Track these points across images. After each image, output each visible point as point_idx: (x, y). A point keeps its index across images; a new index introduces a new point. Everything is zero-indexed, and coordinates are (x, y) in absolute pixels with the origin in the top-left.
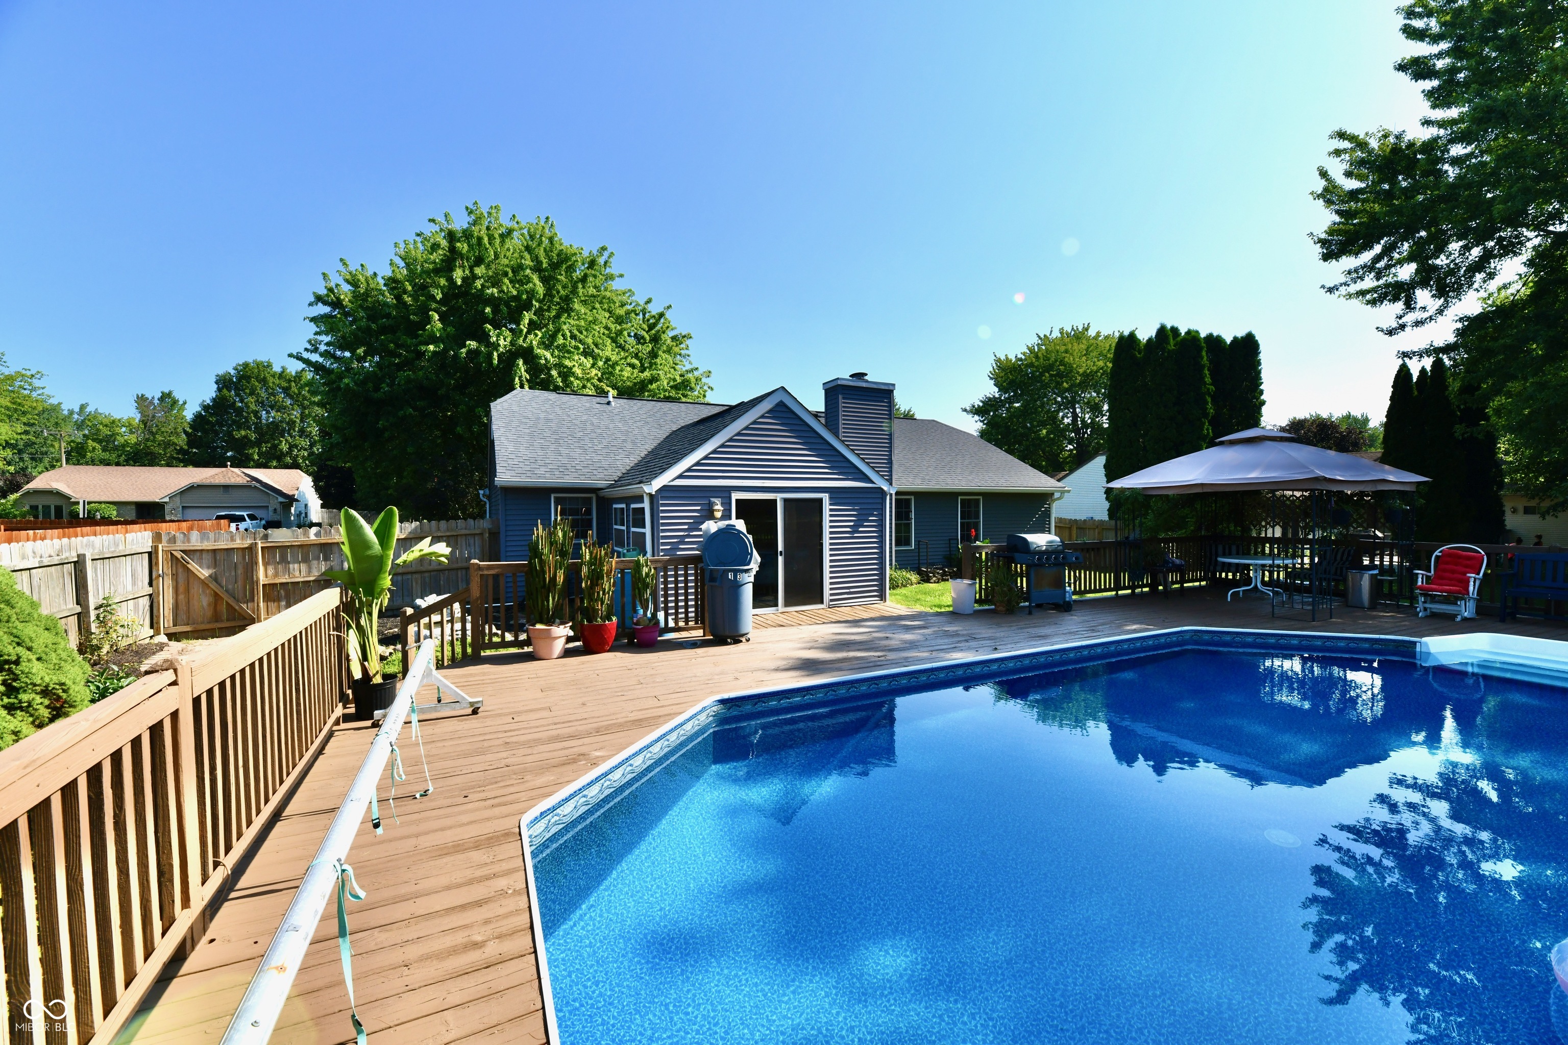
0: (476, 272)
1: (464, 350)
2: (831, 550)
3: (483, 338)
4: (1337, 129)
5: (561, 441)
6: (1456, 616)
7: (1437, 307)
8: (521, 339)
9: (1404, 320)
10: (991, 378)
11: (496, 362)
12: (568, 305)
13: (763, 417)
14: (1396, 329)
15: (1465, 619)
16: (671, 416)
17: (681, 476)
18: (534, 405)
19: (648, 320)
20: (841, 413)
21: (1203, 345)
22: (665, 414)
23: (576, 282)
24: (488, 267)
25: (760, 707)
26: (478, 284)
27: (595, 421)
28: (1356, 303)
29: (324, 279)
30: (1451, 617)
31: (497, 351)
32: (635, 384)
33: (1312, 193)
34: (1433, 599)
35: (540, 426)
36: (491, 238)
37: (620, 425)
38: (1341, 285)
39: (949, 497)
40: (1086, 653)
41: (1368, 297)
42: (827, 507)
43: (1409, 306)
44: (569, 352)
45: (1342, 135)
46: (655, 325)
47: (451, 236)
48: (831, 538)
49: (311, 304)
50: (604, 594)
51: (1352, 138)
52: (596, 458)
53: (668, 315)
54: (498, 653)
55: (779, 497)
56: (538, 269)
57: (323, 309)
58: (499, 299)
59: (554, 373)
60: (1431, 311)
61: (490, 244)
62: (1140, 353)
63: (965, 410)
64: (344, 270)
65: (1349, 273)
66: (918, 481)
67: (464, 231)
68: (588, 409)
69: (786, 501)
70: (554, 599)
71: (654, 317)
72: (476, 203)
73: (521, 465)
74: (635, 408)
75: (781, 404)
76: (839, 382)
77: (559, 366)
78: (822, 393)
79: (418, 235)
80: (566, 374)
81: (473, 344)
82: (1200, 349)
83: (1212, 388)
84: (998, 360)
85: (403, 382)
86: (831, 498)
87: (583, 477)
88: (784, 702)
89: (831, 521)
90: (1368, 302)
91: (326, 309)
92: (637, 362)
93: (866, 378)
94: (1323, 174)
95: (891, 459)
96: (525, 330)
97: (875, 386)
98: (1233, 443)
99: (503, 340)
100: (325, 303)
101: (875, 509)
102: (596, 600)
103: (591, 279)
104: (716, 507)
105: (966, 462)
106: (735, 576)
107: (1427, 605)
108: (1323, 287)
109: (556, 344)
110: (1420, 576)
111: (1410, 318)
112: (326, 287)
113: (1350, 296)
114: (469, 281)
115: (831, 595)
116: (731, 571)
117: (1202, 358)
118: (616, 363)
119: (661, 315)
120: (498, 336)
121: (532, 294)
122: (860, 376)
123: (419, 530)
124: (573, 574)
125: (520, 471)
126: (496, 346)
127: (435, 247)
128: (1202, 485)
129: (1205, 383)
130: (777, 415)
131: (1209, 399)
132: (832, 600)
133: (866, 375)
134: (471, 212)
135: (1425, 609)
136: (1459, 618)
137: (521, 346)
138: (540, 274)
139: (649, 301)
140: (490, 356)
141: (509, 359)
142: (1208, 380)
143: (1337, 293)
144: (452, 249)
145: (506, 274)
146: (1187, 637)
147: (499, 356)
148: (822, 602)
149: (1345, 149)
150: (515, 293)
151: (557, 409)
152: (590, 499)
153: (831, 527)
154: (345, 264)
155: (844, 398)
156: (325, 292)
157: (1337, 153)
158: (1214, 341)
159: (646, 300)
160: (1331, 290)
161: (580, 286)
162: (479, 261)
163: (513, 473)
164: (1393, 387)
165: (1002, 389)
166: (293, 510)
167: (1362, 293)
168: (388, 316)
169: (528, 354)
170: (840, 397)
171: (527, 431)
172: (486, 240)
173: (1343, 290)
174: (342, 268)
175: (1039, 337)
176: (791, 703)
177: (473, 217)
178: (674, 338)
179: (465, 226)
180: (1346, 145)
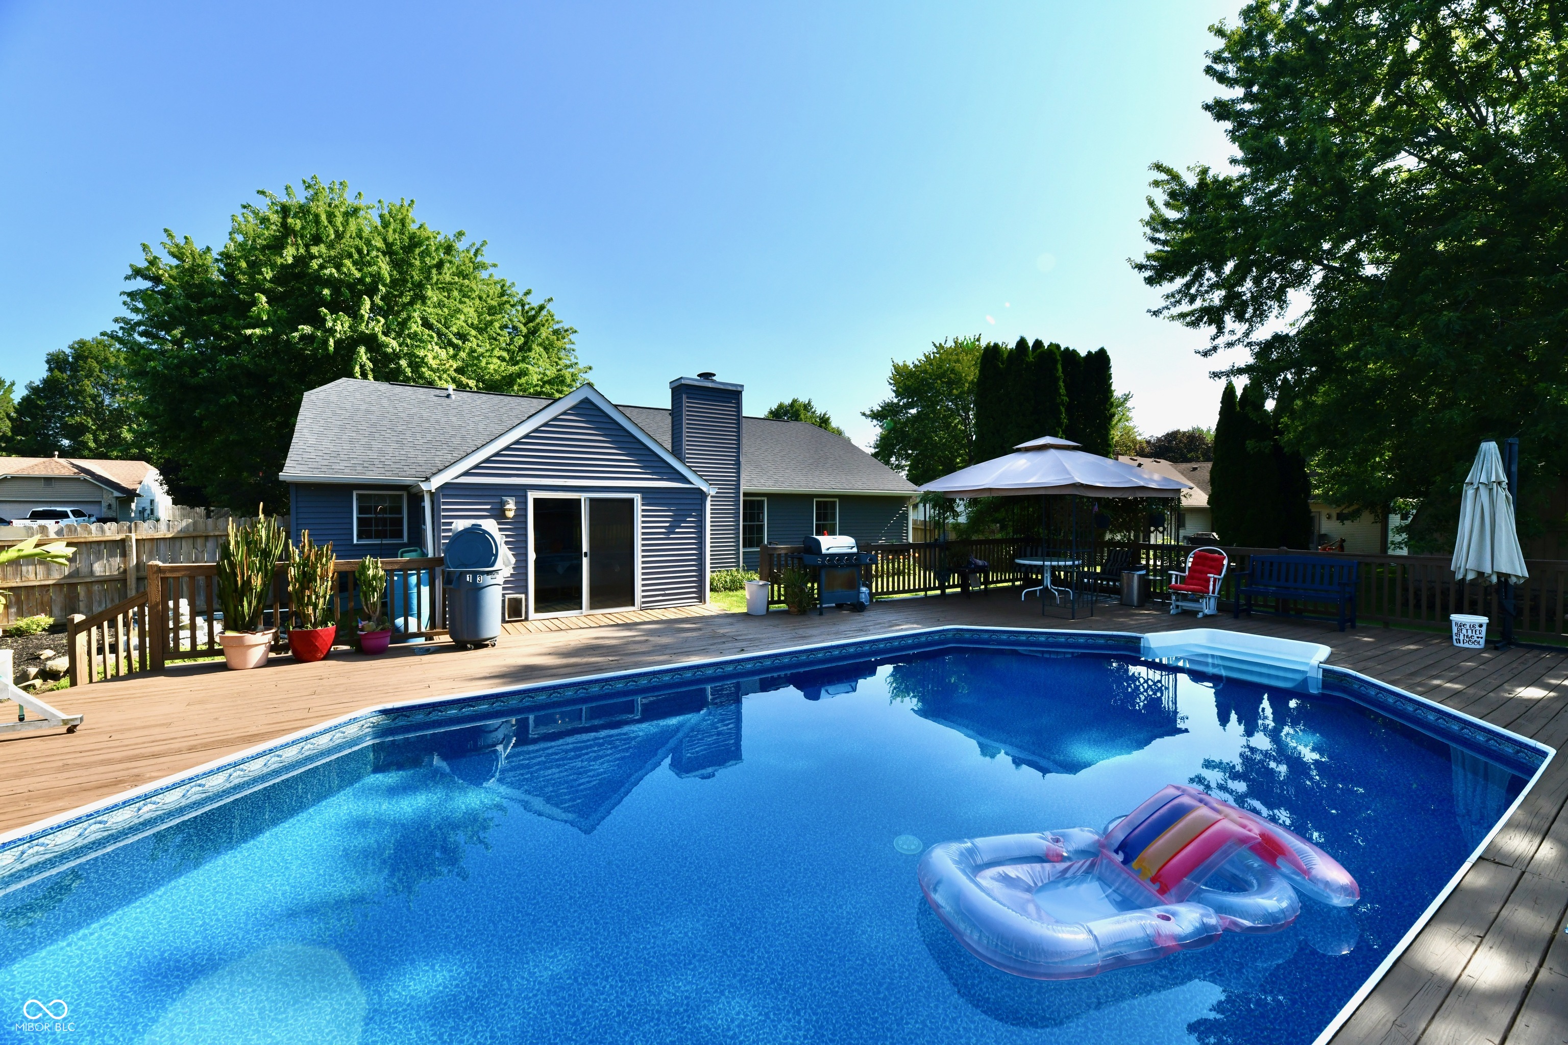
0: (312, 251)
1: (295, 334)
2: (643, 551)
3: (318, 322)
4: (1155, 161)
5: (377, 435)
6: (1197, 612)
7: (1244, 331)
8: (364, 324)
9: (1217, 342)
10: (890, 384)
11: (331, 349)
12: (421, 291)
13: (564, 413)
14: (1210, 350)
15: (1206, 616)
16: (518, 412)
17: (466, 473)
18: (358, 395)
19: (527, 312)
20: (684, 413)
21: (1058, 358)
22: (511, 409)
23: (430, 267)
24: (331, 246)
25: (435, 716)
26: (315, 264)
27: (425, 415)
28: (1178, 324)
29: (144, 250)
30: (1194, 613)
31: (334, 337)
32: (504, 378)
33: (1141, 220)
34: (1185, 598)
35: (356, 418)
36: (331, 216)
37: (454, 419)
38: (1163, 308)
39: (804, 499)
40: (836, 652)
41: (1188, 319)
42: (638, 507)
43: (1220, 330)
44: (421, 341)
45: (1159, 167)
46: (534, 318)
47: (285, 211)
48: (643, 539)
49: (128, 278)
50: (317, 597)
51: (1168, 171)
52: (412, 453)
53: (549, 306)
54: (184, 664)
55: (583, 496)
56: (389, 251)
57: (142, 284)
58: (340, 281)
59: (403, 363)
60: (1239, 334)
61: (330, 222)
62: (1003, 364)
63: (864, 414)
64: (169, 242)
65: (1168, 297)
66: (770, 483)
67: (301, 207)
68: (423, 402)
69: (592, 500)
70: (250, 604)
71: (533, 309)
72: (314, 178)
73: (318, 459)
74: (479, 402)
75: (586, 401)
76: (683, 382)
77: (411, 356)
78: (669, 392)
79: (244, 207)
80: (417, 364)
81: (307, 329)
82: (1056, 361)
83: (1066, 399)
84: (896, 367)
85: (224, 367)
86: (643, 498)
87: (388, 473)
88: (467, 711)
89: (643, 522)
90: (1188, 324)
91: (148, 284)
92: (505, 354)
93: (714, 378)
94: (1151, 203)
95: (739, 460)
96: (367, 316)
97: (722, 387)
98: (1027, 450)
99: (341, 325)
100: (146, 277)
101: (694, 510)
102: (307, 605)
103: (447, 265)
104: (507, 507)
105: (828, 465)
106: (474, 579)
107: (1179, 603)
108: (1149, 311)
109: (407, 332)
110: (1174, 577)
111: (1221, 341)
112: (146, 259)
113: (1173, 318)
114: (302, 261)
115: (644, 597)
116: (469, 572)
117: (1057, 371)
118: (482, 355)
119: (542, 308)
120: (335, 321)
121: (377, 278)
122: (707, 376)
123: (191, 529)
124: (277, 578)
125: (315, 465)
126: (332, 331)
127: (264, 220)
128: (990, 490)
129: (1060, 394)
130: (581, 412)
131: (1063, 410)
132: (644, 603)
133: (714, 375)
134: (309, 187)
135: (1177, 607)
136: (1200, 615)
137: (363, 332)
138: (390, 257)
139: (528, 293)
140: (326, 342)
141: (347, 348)
142: (1063, 391)
143: (1161, 316)
144: (284, 224)
145: (350, 256)
146: (950, 635)
147: (335, 343)
148: (633, 605)
149: (1162, 181)
150: (358, 275)
151: (385, 402)
152: (401, 496)
153: (643, 528)
154: (169, 235)
155: (688, 398)
156: (146, 264)
157: (1156, 183)
158: (1070, 355)
159: (525, 291)
160: (1156, 313)
161: (434, 271)
162: (317, 240)
163: (305, 468)
164: (1222, 402)
165: (898, 393)
166: (133, 506)
167: (1182, 316)
168: (213, 294)
169: (371, 342)
170: (684, 396)
171: (339, 423)
172: (323, 217)
173: (1165, 312)
174: (166, 240)
175: (935, 345)
176: (474, 711)
177: (311, 191)
178: (556, 332)
179: (302, 201)
180: (1163, 177)
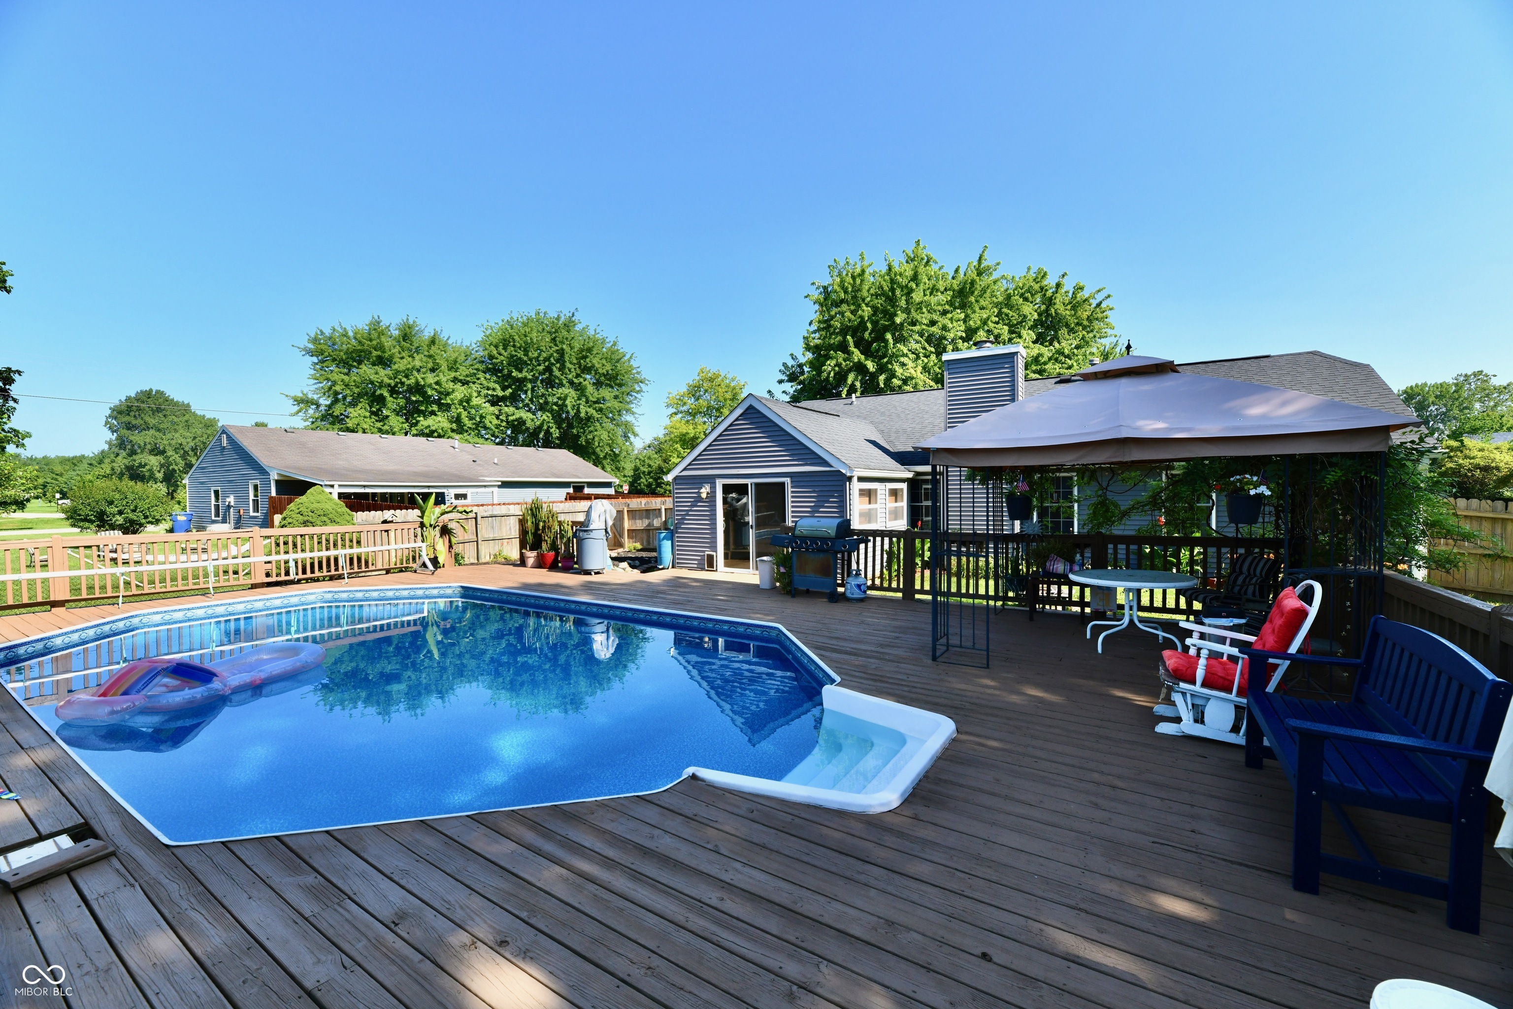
13: (737, 419)
42: (789, 490)
48: (793, 517)
50: (548, 538)
55: (749, 481)
69: (755, 485)
75: (751, 407)
86: (792, 482)
89: (793, 503)
101: (836, 491)
102: (544, 541)
104: (704, 490)
130: (749, 416)
153: (793, 508)
155: (949, 374)
